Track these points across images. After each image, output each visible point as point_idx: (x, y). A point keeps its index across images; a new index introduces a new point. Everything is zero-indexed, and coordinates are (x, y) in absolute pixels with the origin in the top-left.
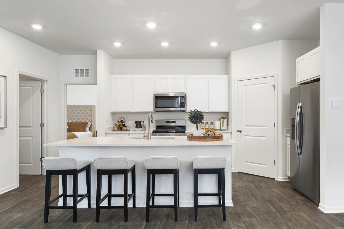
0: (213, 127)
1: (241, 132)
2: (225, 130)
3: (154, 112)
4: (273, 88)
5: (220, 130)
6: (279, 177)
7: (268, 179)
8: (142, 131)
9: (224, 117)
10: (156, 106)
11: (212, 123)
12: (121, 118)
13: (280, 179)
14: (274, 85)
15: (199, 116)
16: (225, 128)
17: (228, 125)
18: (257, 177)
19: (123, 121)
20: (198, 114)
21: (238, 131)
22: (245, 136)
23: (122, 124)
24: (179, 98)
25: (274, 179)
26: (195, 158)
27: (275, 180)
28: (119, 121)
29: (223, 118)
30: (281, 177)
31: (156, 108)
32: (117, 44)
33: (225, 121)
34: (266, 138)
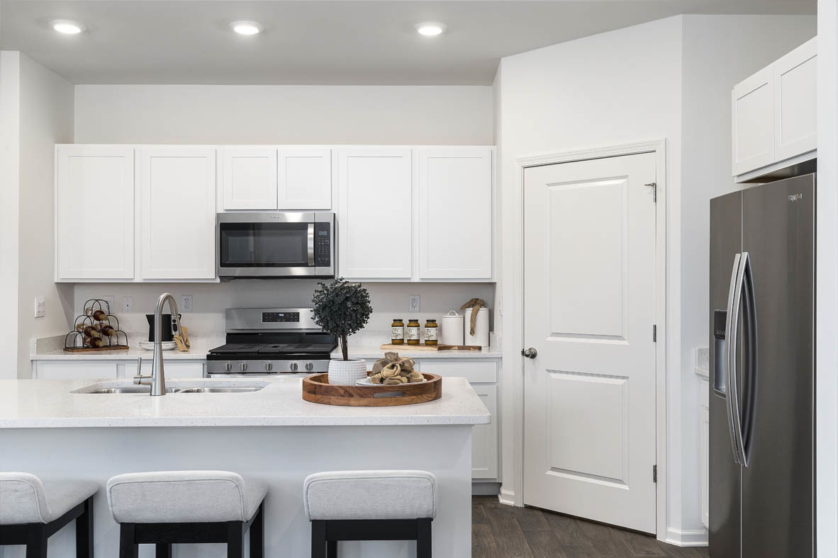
0: (433, 338)
1: (533, 356)
2: (480, 348)
3: (218, 281)
4: (652, 196)
5: (463, 348)
6: (670, 530)
7: (629, 536)
8: (173, 349)
9: (477, 299)
10: (225, 259)
11: (432, 323)
12: (97, 300)
13: (674, 536)
14: (654, 185)
15: (349, 304)
16: (479, 339)
17: (491, 328)
18: (591, 526)
19: (102, 313)
20: (347, 299)
21: (523, 352)
22: (548, 371)
23: (101, 325)
24: (311, 230)
25: (654, 536)
26: (312, 481)
27: (658, 539)
28: (89, 314)
29: (475, 303)
30: (680, 532)
31: (223, 265)
32: (67, 29)
33: (483, 313)
34: (624, 381)
